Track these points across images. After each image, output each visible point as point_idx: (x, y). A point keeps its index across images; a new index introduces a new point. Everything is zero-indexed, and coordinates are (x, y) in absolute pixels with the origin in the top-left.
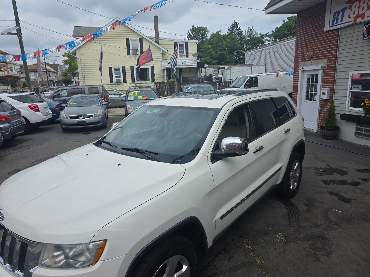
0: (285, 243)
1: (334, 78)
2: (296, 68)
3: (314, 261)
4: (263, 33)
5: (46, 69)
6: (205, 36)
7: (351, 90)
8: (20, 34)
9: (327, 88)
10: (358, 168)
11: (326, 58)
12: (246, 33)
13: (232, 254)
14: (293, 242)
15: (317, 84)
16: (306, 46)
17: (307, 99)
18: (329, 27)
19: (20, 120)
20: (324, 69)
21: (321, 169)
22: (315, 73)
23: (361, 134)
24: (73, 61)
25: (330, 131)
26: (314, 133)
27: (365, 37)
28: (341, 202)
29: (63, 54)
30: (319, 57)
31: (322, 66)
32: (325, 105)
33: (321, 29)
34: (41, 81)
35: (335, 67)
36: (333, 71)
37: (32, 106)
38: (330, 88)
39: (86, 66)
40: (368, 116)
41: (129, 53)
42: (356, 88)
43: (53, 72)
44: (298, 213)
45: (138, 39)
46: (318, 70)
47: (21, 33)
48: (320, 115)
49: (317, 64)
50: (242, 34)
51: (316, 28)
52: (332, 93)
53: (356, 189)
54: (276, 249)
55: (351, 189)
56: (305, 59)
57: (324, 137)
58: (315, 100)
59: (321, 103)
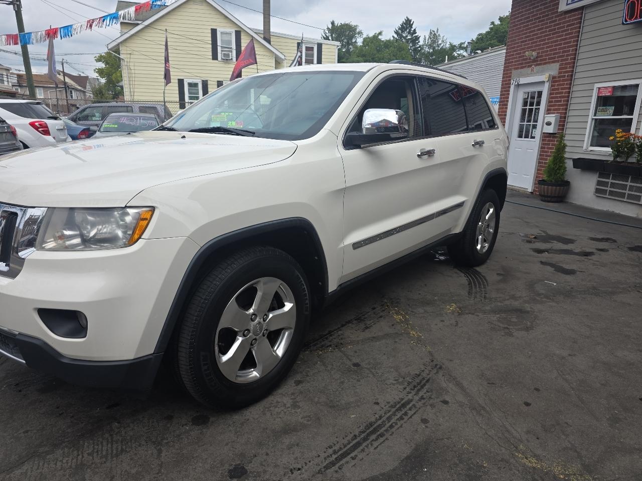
0: (459, 315)
1: (568, 97)
2: (506, 81)
3: (503, 336)
4: (456, 43)
5: (65, 83)
6: (354, 41)
7: (595, 115)
8: (18, 3)
9: (554, 113)
10: (593, 237)
11: (558, 61)
12: (425, 39)
13: (371, 323)
14: (473, 314)
15: (539, 108)
16: (526, 41)
17: (520, 136)
18: (567, 4)
19: (14, 144)
20: (553, 80)
21: (532, 235)
22: (536, 89)
23: (604, 192)
24: (114, 71)
25: (554, 187)
26: (527, 194)
27: (626, 21)
28: (559, 273)
29: (95, 57)
30: (546, 59)
31: (549, 75)
32: (549, 144)
33: (554, 9)
34: (55, 105)
35: (572, 76)
36: (567, 84)
37: (37, 124)
38: (561, 113)
39: (136, 75)
40: (618, 159)
41: (215, 57)
42: (604, 113)
43: (76, 90)
44: (486, 283)
45: (233, 31)
46: (543, 82)
47: (20, 2)
48: (539, 163)
49: (541, 72)
50: (419, 42)
51: (545, 8)
52: (562, 123)
53: (586, 260)
54: (442, 321)
55: (578, 259)
56: (522, 64)
57: (543, 198)
58: (533, 138)
59: (543, 140)
